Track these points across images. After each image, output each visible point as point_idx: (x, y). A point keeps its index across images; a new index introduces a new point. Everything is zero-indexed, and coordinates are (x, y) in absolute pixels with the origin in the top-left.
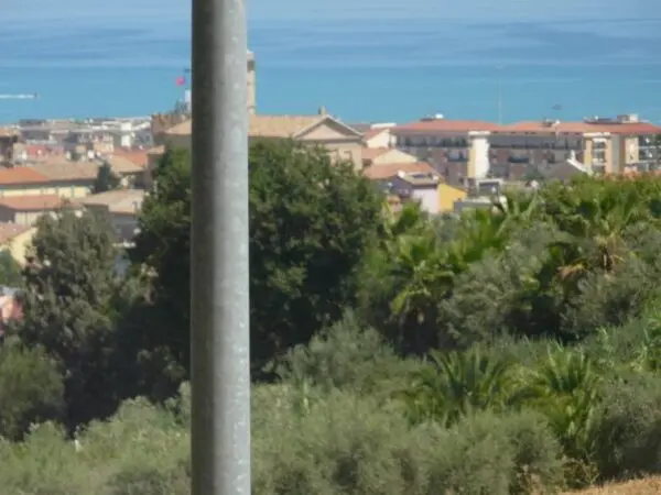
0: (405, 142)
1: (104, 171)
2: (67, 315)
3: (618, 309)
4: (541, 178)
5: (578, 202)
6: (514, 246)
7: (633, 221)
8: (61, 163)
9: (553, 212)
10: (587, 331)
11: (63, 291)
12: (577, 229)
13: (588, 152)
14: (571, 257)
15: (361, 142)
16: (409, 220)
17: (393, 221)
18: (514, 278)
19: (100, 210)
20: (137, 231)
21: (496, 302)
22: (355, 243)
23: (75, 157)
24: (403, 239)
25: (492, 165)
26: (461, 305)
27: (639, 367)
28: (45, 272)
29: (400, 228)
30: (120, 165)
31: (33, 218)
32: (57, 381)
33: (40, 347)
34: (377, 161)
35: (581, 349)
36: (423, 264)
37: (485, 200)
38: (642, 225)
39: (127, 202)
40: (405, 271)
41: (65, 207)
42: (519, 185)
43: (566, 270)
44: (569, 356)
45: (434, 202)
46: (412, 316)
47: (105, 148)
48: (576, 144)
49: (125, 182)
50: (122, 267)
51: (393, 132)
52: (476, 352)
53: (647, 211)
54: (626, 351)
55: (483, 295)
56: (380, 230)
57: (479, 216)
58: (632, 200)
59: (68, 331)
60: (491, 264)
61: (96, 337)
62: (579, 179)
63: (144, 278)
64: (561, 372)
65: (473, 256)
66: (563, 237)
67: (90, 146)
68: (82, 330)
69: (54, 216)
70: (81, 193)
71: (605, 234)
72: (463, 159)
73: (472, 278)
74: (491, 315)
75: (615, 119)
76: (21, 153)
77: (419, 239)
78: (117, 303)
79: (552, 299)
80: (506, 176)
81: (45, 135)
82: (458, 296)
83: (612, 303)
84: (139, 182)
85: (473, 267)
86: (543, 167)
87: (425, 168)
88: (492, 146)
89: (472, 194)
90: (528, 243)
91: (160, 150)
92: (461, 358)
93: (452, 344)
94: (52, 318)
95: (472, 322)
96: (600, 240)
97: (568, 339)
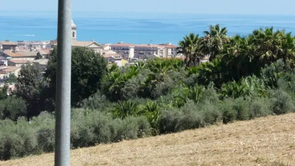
0: (113, 48)
1: (38, 54)
2: (28, 90)
3: (165, 91)
4: (147, 58)
5: (156, 64)
6: (140, 75)
7: (169, 69)
8: (27, 52)
9: (150, 67)
10: (158, 96)
11: (27, 84)
12: (155, 71)
13: (158, 53)
14: (154, 78)
15: (102, 48)
16: (114, 68)
17: (110, 68)
18: (139, 83)
19: (37, 64)
20: (46, 69)
21: (135, 90)
22: (100, 73)
23: (31, 50)
24: (112, 73)
25: (135, 55)
26: (126, 89)
27: (170, 106)
28: (23, 79)
29: (111, 70)
30: (42, 53)
31: (20, 65)
32: (25, 106)
33: (21, 98)
34: (106, 53)
35: (156, 101)
36: (117, 79)
37: (133, 63)
38: (171, 70)
39: (44, 62)
40: (113, 80)
41: (28, 63)
42: (142, 60)
43: (153, 81)
44: (153, 102)
45: (121, 63)
46: (114, 92)
47: (38, 48)
48: (155, 50)
49: (43, 57)
50: (42, 78)
51: (110, 46)
52: (130, 101)
53: (173, 67)
54: (167, 102)
55: (132, 87)
56: (107, 70)
57: (131, 67)
58: (169, 64)
59: (28, 94)
60: (134, 79)
61: (35, 95)
62: (156, 59)
63: (48, 81)
64: (151, 106)
65: (130, 77)
66: (152, 73)
67: (35, 48)
68: (32, 93)
69: (25, 65)
70: (32, 59)
71: (162, 72)
72: (128, 53)
73: (129, 83)
74: (134, 92)
75: (165, 44)
76: (17, 49)
77: (116, 73)
78: (41, 87)
79: (149, 88)
80: (138, 57)
81: (24, 45)
82: (126, 87)
83: (164, 90)
84: (47, 57)
85: (130, 80)
86: (147, 55)
87: (118, 55)
88: (135, 50)
89: (130, 62)
90: (143, 74)
91: (52, 49)
92: (126, 103)
93: (124, 99)
94: (24, 90)
95: (129, 94)
96: (161, 74)
97: (153, 98)
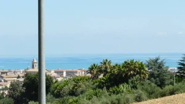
0: (56, 72)
1: (19, 76)
2: (14, 94)
3: (82, 92)
4: (72, 76)
5: (77, 79)
6: (69, 85)
7: (84, 81)
8: (13, 75)
9: (74, 80)
10: (78, 95)
11: (14, 91)
12: (77, 83)
13: (78, 73)
14: (76, 86)
15: (50, 72)
16: (57, 81)
17: (55, 82)
18: (69, 89)
19: (18, 81)
20: (23, 83)
21: (67, 92)
22: (50, 85)
23: (15, 74)
24: (56, 84)
25: (66, 75)
26: (63, 92)
27: (85, 99)
28: (12, 88)
29: (55, 83)
30: (21, 75)
31: (10, 82)
32: (13, 102)
33: (11, 98)
34: (52, 74)
35: (78, 97)
36: (58, 87)
37: (66, 79)
38: (85, 82)
39: (22, 80)
40: (56, 88)
41: (14, 80)
43: (76, 88)
44: (76, 98)
45: (59, 79)
46: (57, 93)
47: (19, 73)
48: (76, 72)
49: (21, 77)
50: (21, 88)
51: (54, 71)
52: (65, 97)
53: (85, 80)
54: (83, 98)
55: (66, 91)
56: (53, 83)
57: (65, 81)
58: (84, 79)
59: (14, 96)
60: (66, 87)
61: (18, 96)
62: (77, 77)
63: (24, 89)
64: (75, 100)
65: (64, 86)
66: (75, 83)
67: (17, 73)
68: (16, 95)
69: (13, 81)
70: (16, 79)
71: (80, 83)
72: (63, 74)
73: (64, 89)
74: (66, 93)
75: (81, 69)
76: (8, 74)
77: (57, 84)
78: (21, 92)
79: (74, 91)
80: (68, 76)
81: (11, 72)
82: (63, 91)
83: (81, 92)
84: (23, 77)
85: (64, 87)
86: (72, 75)
87: (58, 75)
88: (66, 72)
89: (64, 78)
90: (71, 84)
91: (26, 73)
92: (63, 99)
93: (62, 97)
94: (12, 94)
95: (64, 94)
96: (80, 84)
97: (76, 96)
